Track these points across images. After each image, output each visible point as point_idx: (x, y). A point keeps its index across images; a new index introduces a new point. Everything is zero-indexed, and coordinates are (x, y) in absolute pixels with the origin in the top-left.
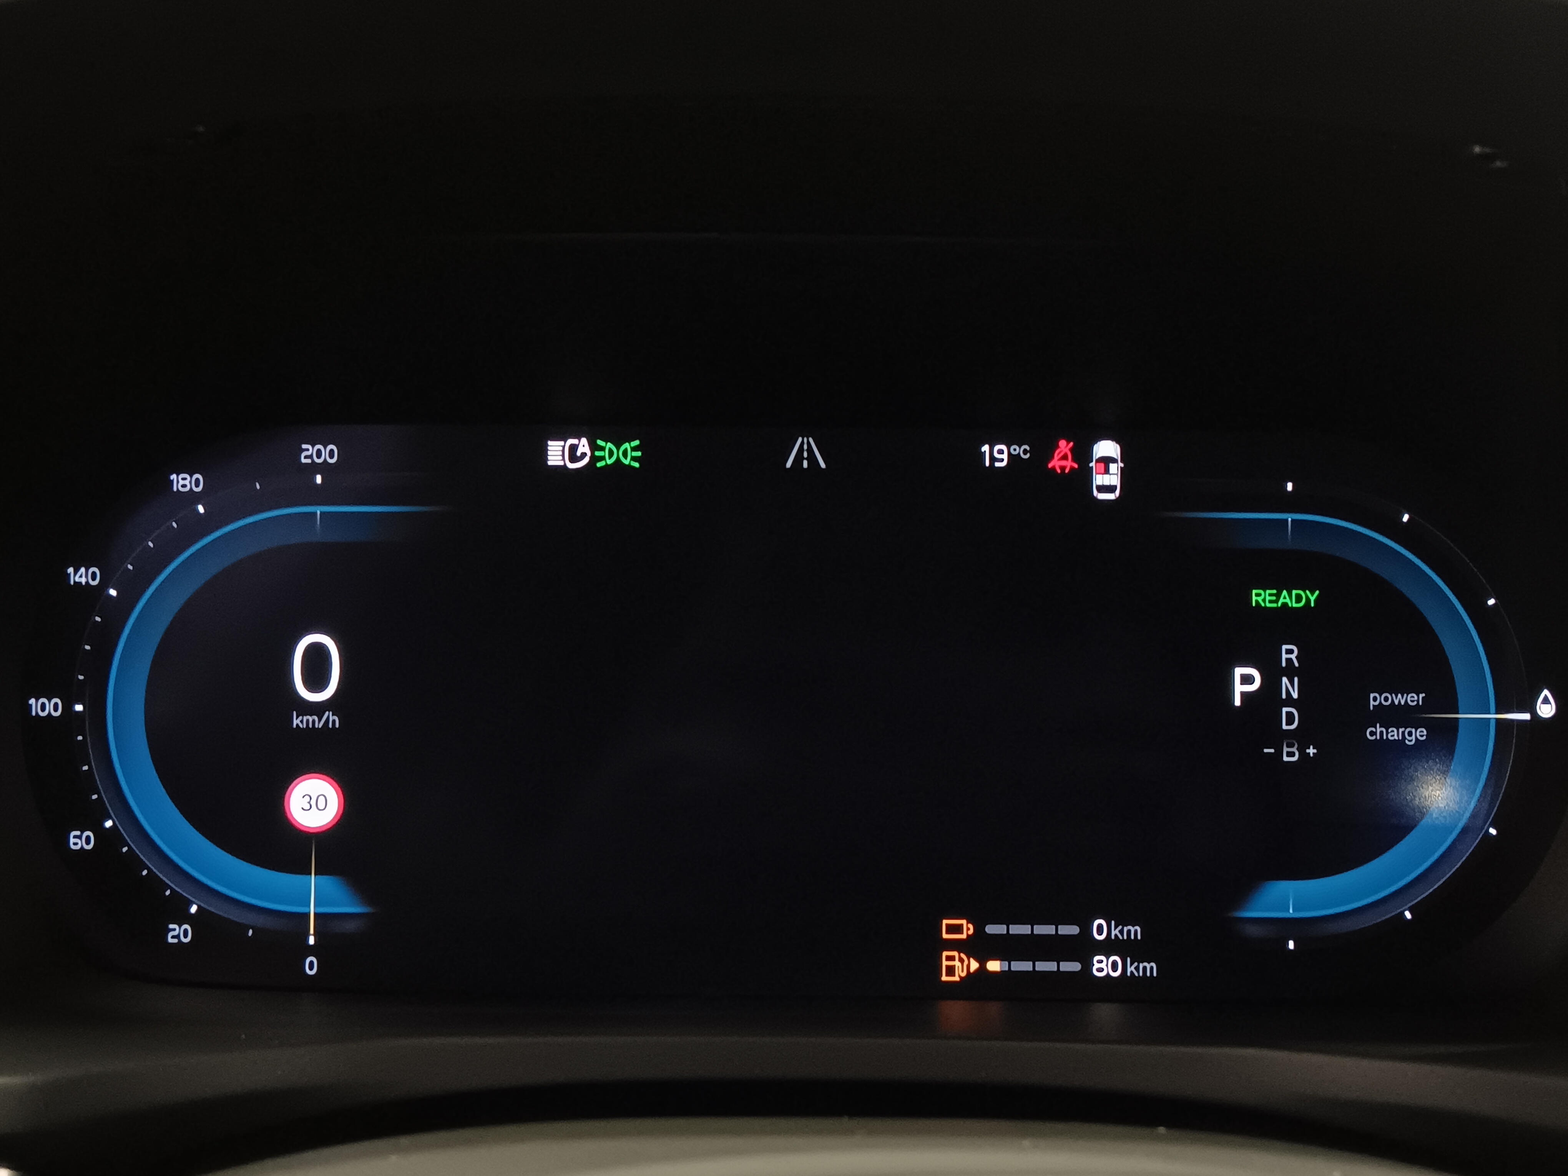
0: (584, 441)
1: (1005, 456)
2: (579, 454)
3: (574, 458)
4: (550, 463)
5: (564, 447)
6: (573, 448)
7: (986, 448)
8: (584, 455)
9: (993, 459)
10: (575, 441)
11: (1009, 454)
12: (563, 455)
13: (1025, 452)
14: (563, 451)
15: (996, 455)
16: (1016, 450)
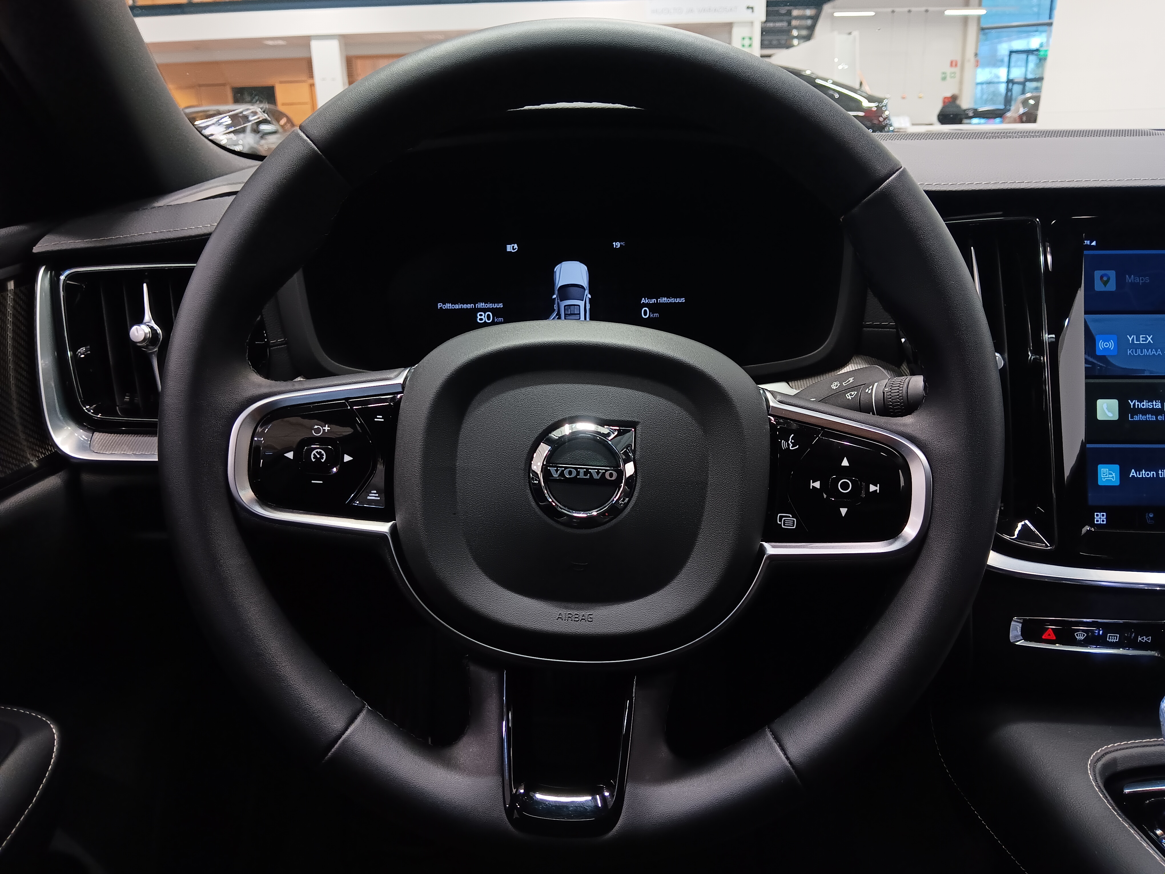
0: (516, 245)
1: (619, 245)
2: (515, 248)
3: (513, 249)
4: (508, 251)
5: (511, 246)
6: (513, 247)
7: (614, 243)
8: (516, 248)
9: (616, 246)
10: (513, 245)
11: (620, 245)
12: (511, 249)
13: (624, 244)
14: (511, 247)
15: (617, 245)
16: (622, 243)
